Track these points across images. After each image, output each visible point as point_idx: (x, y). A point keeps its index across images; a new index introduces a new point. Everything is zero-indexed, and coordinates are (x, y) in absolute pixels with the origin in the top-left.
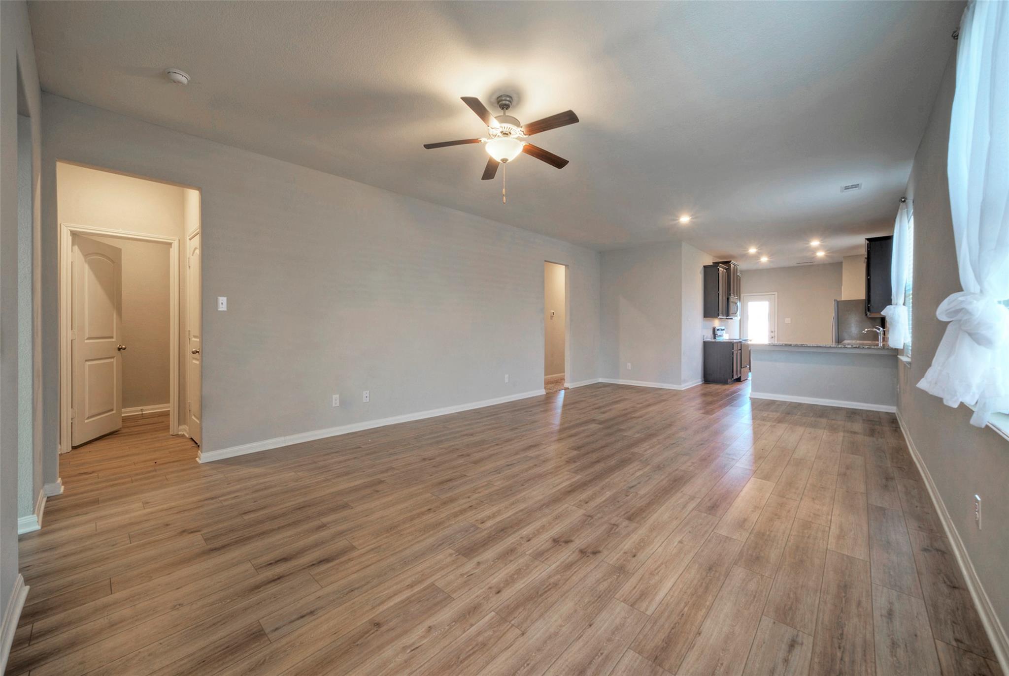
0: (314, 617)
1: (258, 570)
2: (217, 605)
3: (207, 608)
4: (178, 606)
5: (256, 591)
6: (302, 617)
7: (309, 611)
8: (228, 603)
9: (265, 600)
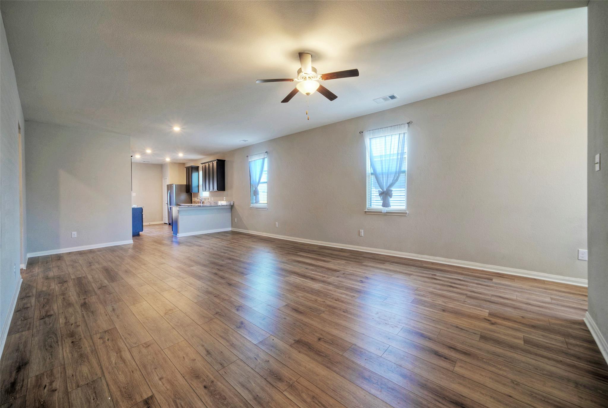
0: (457, 325)
1: (455, 361)
2: (492, 363)
3: (498, 366)
4: (515, 383)
5: (468, 352)
6: (462, 329)
7: (457, 328)
8: (486, 359)
9: (469, 345)
